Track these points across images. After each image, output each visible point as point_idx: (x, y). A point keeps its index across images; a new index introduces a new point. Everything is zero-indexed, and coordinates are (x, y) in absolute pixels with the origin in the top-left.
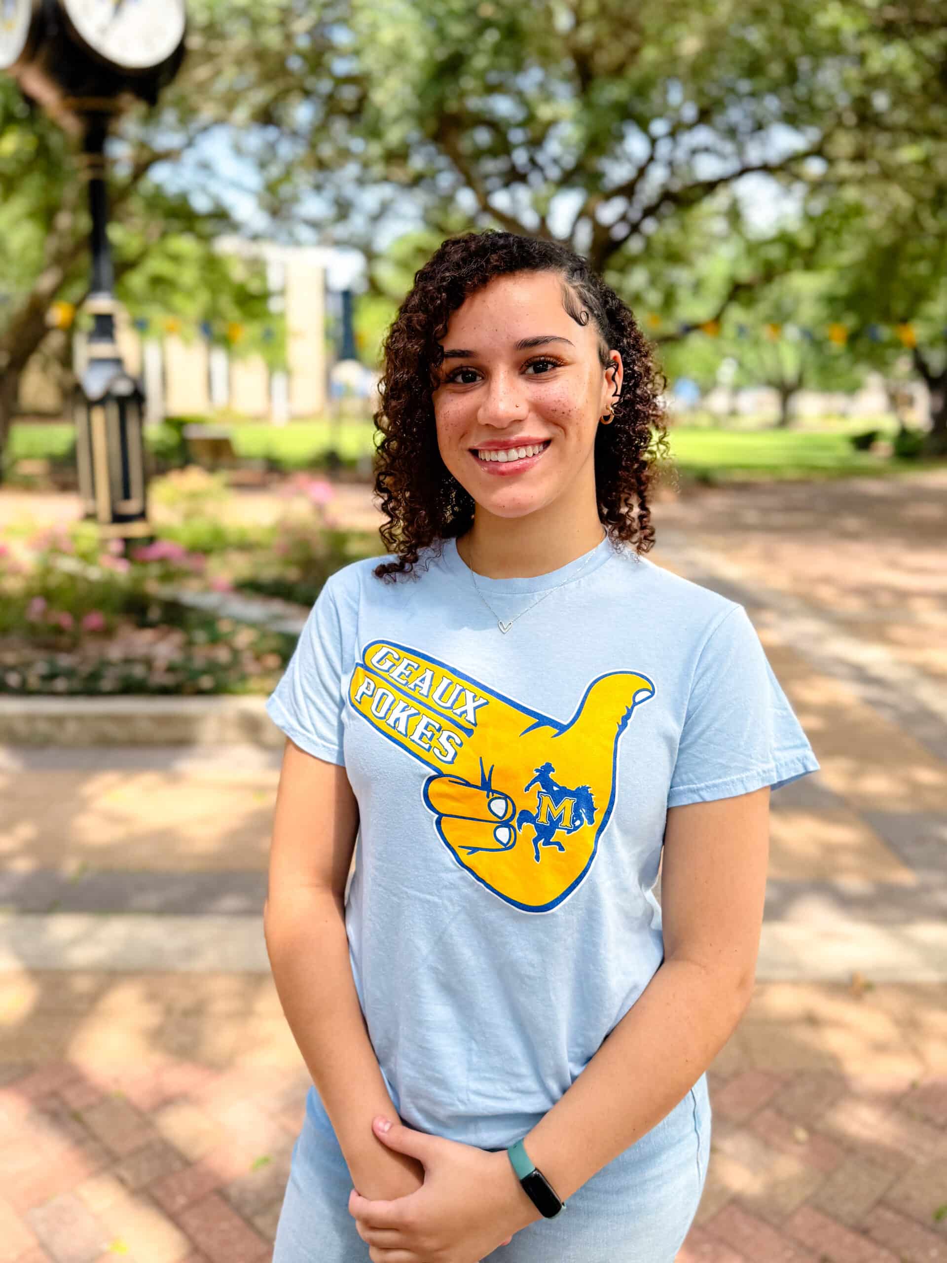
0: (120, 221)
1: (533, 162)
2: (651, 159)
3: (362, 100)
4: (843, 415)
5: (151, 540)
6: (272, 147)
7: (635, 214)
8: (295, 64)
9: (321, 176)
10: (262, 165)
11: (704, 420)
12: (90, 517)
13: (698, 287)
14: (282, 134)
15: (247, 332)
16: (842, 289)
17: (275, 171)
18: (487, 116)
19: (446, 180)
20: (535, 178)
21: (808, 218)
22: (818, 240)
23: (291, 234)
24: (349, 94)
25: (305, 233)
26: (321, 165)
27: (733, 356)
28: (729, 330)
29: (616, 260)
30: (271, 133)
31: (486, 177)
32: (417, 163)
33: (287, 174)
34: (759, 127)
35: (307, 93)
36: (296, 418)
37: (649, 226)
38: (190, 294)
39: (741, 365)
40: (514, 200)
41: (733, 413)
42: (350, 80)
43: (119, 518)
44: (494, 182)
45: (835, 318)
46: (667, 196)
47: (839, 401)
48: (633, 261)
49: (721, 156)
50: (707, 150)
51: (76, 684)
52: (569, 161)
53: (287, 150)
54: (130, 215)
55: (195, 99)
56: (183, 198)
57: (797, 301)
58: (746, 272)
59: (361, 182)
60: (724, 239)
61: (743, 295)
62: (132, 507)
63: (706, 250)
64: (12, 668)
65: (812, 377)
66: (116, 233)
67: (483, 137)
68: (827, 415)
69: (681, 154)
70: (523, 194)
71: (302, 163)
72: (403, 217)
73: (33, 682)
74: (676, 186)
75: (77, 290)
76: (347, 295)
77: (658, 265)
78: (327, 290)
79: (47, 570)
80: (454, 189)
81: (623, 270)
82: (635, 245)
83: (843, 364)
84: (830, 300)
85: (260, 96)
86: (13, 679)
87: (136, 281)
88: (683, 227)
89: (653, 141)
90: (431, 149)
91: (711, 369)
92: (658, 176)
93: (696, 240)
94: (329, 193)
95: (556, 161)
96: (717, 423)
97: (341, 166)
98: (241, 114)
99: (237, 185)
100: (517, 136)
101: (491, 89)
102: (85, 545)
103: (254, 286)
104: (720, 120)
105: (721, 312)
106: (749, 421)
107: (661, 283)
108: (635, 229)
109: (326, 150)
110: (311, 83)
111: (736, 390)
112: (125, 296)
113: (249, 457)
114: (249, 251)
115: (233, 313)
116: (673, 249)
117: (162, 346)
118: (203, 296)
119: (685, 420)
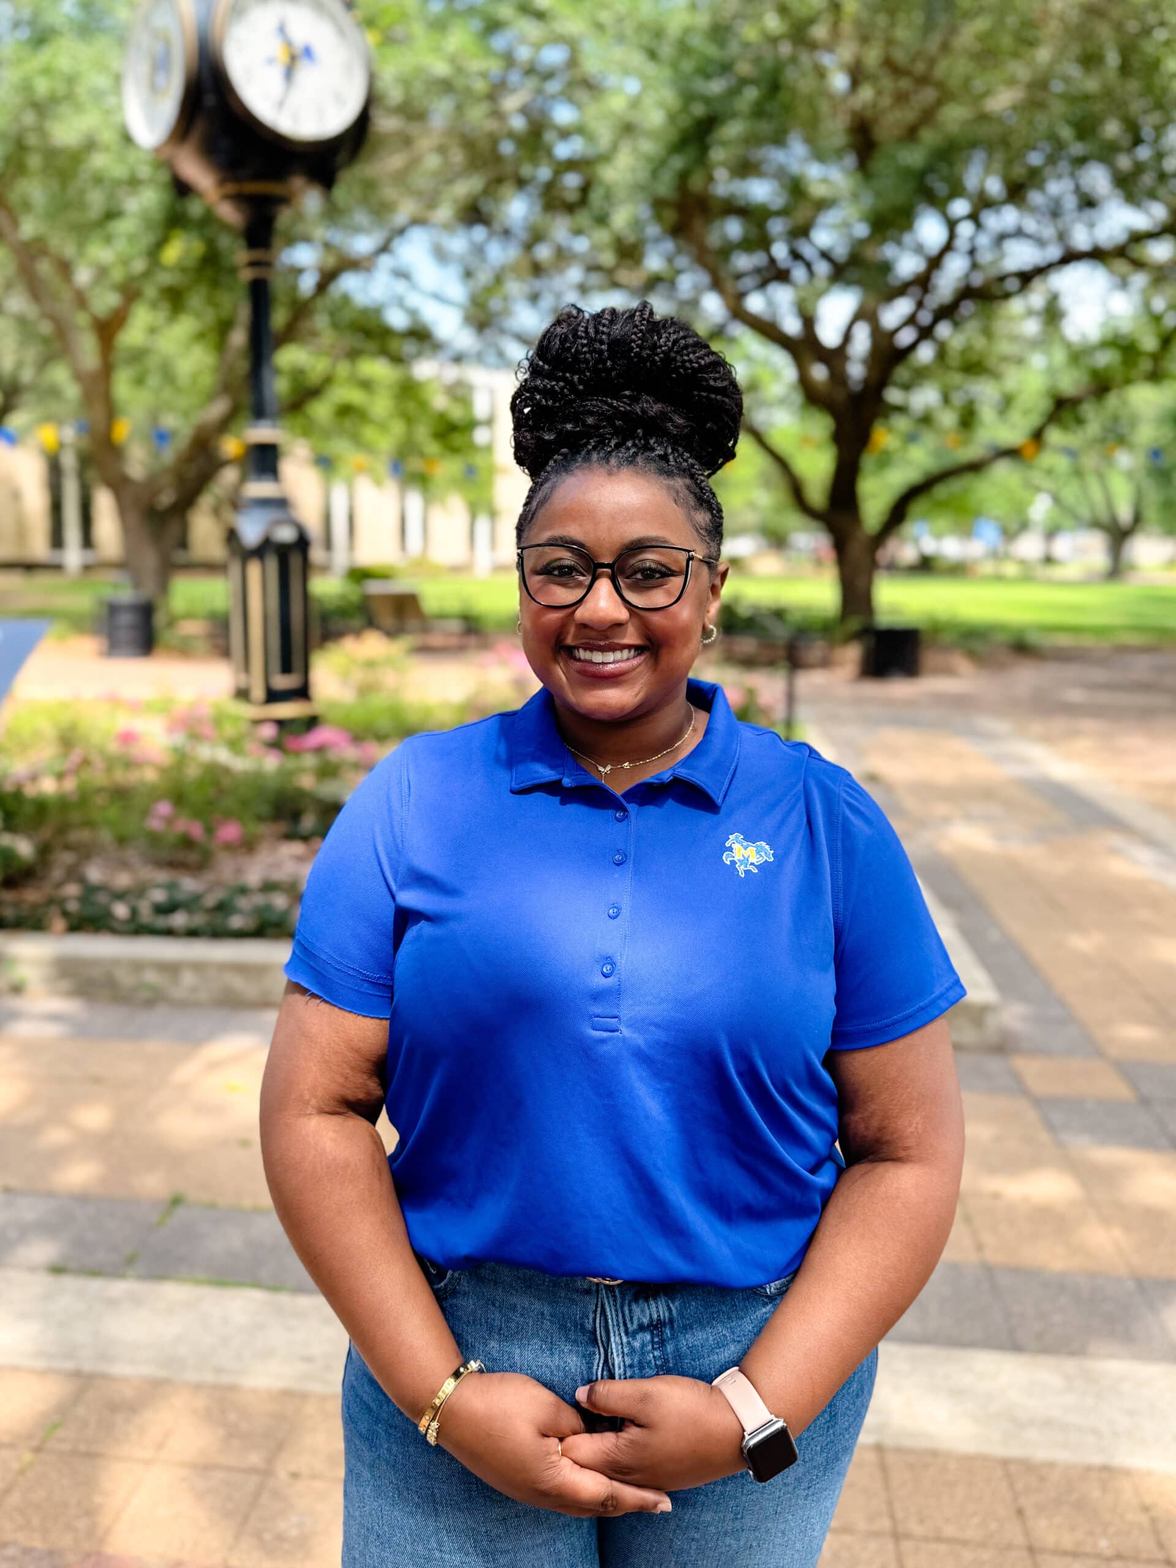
1: (796, 255)
2: (948, 247)
3: (585, 190)
6: (479, 251)
7: (925, 318)
8: (507, 148)
9: (536, 284)
10: (468, 273)
11: (1010, 569)
13: (1006, 404)
14: (491, 234)
15: (447, 469)
17: (484, 277)
18: (740, 203)
19: (687, 283)
21: (1148, 316)
22: (1165, 345)
23: (499, 352)
24: (572, 181)
26: (537, 269)
27: (1049, 492)
29: (902, 373)
30: (479, 233)
31: (739, 276)
32: (654, 262)
33: (499, 279)
34: (1088, 203)
35: (521, 183)
37: (943, 330)
38: (383, 427)
39: (1057, 501)
40: (770, 303)
41: (1049, 560)
42: (571, 165)
44: (748, 282)
46: (966, 293)
48: (921, 375)
49: (1039, 241)
51: (198, 921)
52: (841, 252)
53: (499, 254)
54: (314, 334)
55: (389, 192)
56: (377, 311)
57: (1134, 421)
58: (1070, 384)
59: (584, 288)
60: (1037, 344)
61: (1066, 415)
62: (291, 681)
63: (1018, 362)
64: (120, 896)
65: (1152, 514)
67: (733, 228)
69: (983, 240)
71: (514, 268)
73: (146, 913)
74: (977, 280)
77: (957, 378)
80: (699, 293)
81: (907, 387)
82: (925, 353)
85: (466, 187)
86: (121, 910)
87: (321, 410)
88: (988, 332)
89: (952, 225)
90: (669, 245)
91: (1021, 507)
92: (955, 268)
93: (1004, 347)
94: (547, 302)
95: (825, 255)
96: (1027, 576)
97: (560, 270)
98: (444, 212)
100: (776, 227)
101: (745, 169)
102: (229, 730)
103: (456, 413)
104: (1035, 197)
105: (1038, 436)
106: (1071, 570)
107: (958, 399)
108: (926, 333)
109: (543, 252)
110: (526, 170)
111: (1051, 534)
112: (308, 430)
113: (443, 616)
114: (451, 373)
115: (432, 448)
116: (974, 358)
117: (350, 486)
118: (397, 428)
119: (987, 568)
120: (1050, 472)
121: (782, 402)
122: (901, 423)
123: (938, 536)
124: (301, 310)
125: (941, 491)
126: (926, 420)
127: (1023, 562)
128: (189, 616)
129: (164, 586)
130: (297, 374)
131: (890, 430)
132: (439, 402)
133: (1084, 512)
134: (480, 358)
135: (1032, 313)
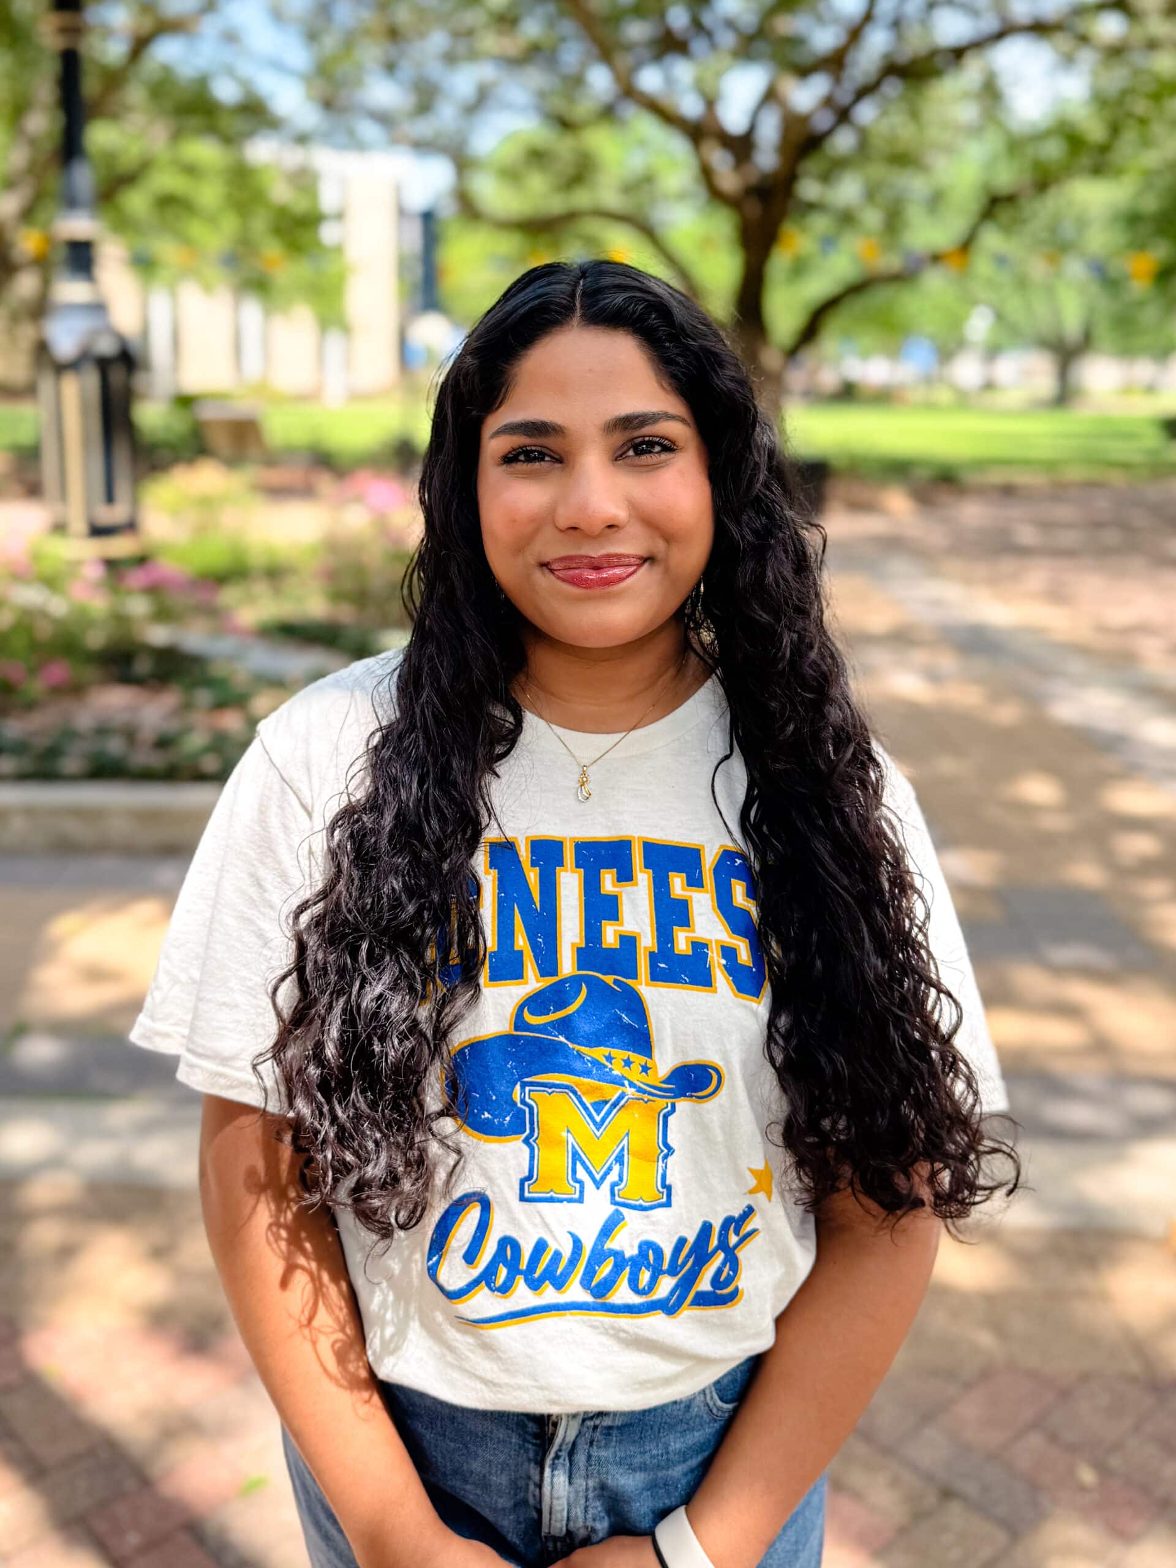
0: (114, 116)
1: (697, 24)
2: (868, 17)
4: (1151, 389)
5: (142, 560)
7: (844, 96)
9: (393, 50)
10: (312, 36)
11: (944, 396)
12: (59, 528)
13: (936, 201)
15: (291, 274)
16: (1151, 204)
17: (330, 42)
19: (572, 54)
20: (698, 45)
21: (1100, 100)
22: (1115, 130)
23: (351, 133)
25: (369, 130)
26: (394, 34)
27: (989, 304)
28: (982, 266)
29: (817, 162)
31: (629, 47)
32: (531, 29)
33: (348, 44)
36: (357, 396)
38: (212, 220)
39: (1000, 317)
40: (669, 81)
41: (989, 386)
43: (98, 531)
44: (640, 55)
45: (1138, 245)
46: (892, 68)
47: (1144, 370)
48: (840, 164)
49: (974, 11)
50: (949, 2)
51: (28, 764)
52: (748, 21)
53: (348, 14)
54: (128, 109)
56: (202, 83)
57: (1081, 224)
58: (1006, 178)
59: (450, 59)
60: (975, 131)
61: (1004, 214)
62: (117, 514)
63: (949, 150)
65: (1103, 333)
66: (98, 135)
68: (1127, 389)
70: (683, 71)
71: (368, 31)
72: (509, 106)
74: (903, 55)
76: (428, 218)
77: (882, 171)
78: (402, 212)
80: (584, 66)
81: (827, 177)
82: (844, 140)
83: (1150, 314)
84: (1132, 219)
87: (137, 201)
88: (914, 116)
90: (552, 9)
91: (956, 323)
93: (933, 134)
94: (406, 74)
95: (730, 24)
96: (963, 401)
97: (422, 35)
102: (50, 566)
103: (299, 204)
105: (971, 237)
106: (1011, 397)
107: (883, 197)
108: (843, 117)
109: (402, 14)
111: (992, 352)
112: (123, 224)
113: (289, 448)
114: (293, 157)
115: (272, 250)
116: (901, 148)
117: (173, 294)
118: (230, 224)
119: (917, 395)
120: (987, 283)
121: (682, 196)
122: (820, 223)
123: (864, 357)
124: (115, 79)
126: (847, 219)
127: (959, 390)
130: (110, 157)
131: (806, 231)
132: (280, 192)
133: (1028, 325)
134: (326, 137)
135: (966, 95)
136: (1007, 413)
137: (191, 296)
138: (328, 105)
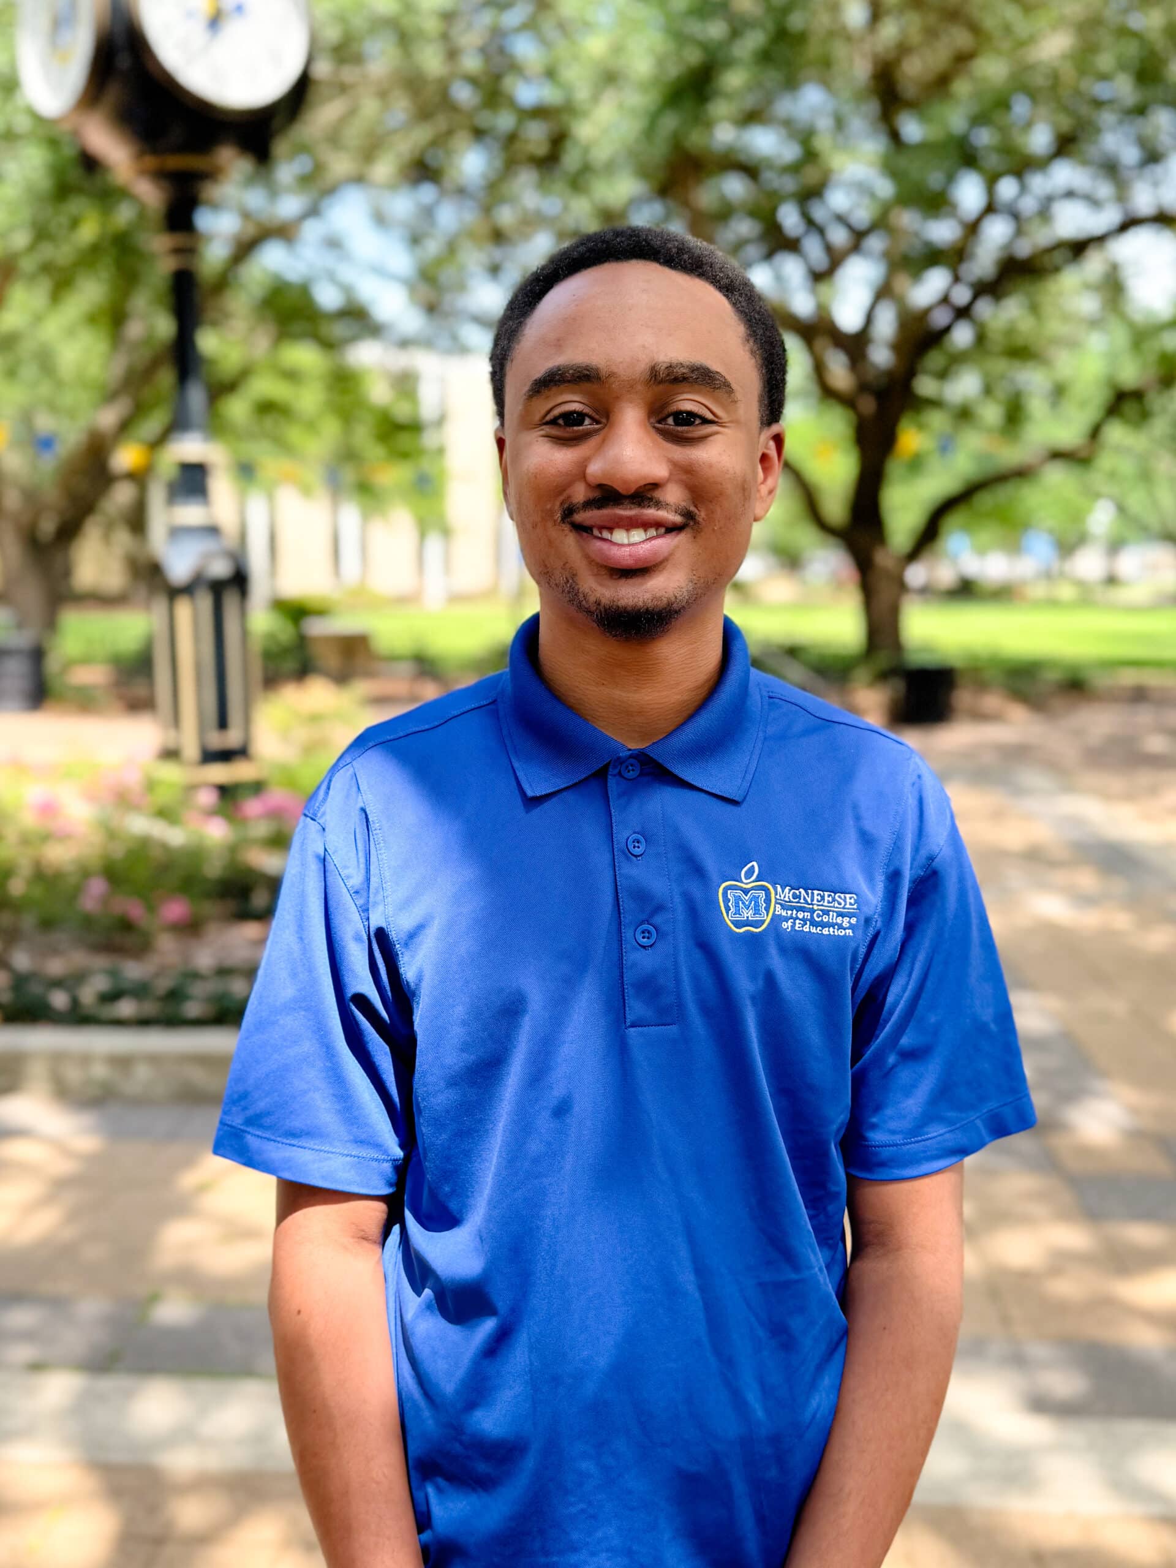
0: (215, 324)
1: (808, 222)
2: (989, 209)
3: (559, 141)
5: (257, 787)
6: (428, 213)
7: (962, 295)
8: (462, 93)
9: (497, 254)
10: (415, 240)
11: (1066, 592)
12: (171, 754)
13: (1059, 393)
14: (443, 193)
15: (393, 475)
17: (433, 247)
18: (742, 158)
20: (810, 244)
23: (455, 338)
24: (538, 131)
26: (498, 237)
27: (1111, 498)
28: (1109, 458)
29: (934, 359)
30: (427, 193)
31: (741, 244)
33: (451, 248)
34: (1153, 158)
35: (479, 134)
36: (458, 598)
37: (984, 308)
38: (311, 426)
39: (1121, 509)
40: (779, 278)
41: (1112, 580)
42: (540, 112)
43: (212, 756)
44: (750, 253)
46: (1011, 266)
48: (958, 359)
49: (1094, 202)
50: (1070, 194)
51: (150, 1008)
52: (860, 216)
53: (450, 216)
54: (227, 316)
56: (303, 288)
58: (1130, 374)
60: (1094, 323)
61: (1129, 408)
62: (230, 739)
63: (1073, 345)
66: (208, 342)
67: (734, 187)
69: (1031, 202)
70: (792, 268)
71: (470, 234)
73: (88, 1002)
74: (1024, 249)
75: (153, 424)
77: (1000, 365)
79: (111, 834)
81: (943, 375)
82: (962, 336)
85: (410, 142)
87: (237, 408)
88: (1034, 309)
89: (991, 181)
91: (1077, 517)
93: (1054, 327)
94: (510, 275)
95: (842, 220)
96: (1086, 597)
97: (526, 237)
98: (384, 169)
99: (379, 271)
100: (784, 184)
101: (754, 117)
102: (163, 796)
103: (402, 411)
104: (1090, 150)
105: (1095, 433)
106: (1137, 592)
107: (1002, 391)
108: (963, 313)
109: (506, 216)
110: (485, 119)
111: (1115, 547)
112: (221, 431)
113: (393, 658)
114: (397, 361)
115: (374, 451)
116: (1020, 341)
117: (271, 498)
118: (331, 428)
119: (1039, 591)
120: (1113, 475)
122: (937, 420)
123: (981, 552)
125: (985, 500)
126: (964, 415)
127: (1080, 584)
128: (86, 660)
129: (51, 623)
131: (921, 427)
132: (380, 395)
133: (1153, 521)
134: (429, 342)
135: (1088, 287)
136: (1133, 609)
137: (289, 501)
138: (432, 309)
